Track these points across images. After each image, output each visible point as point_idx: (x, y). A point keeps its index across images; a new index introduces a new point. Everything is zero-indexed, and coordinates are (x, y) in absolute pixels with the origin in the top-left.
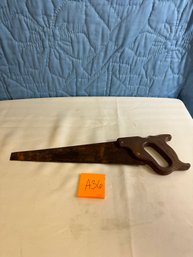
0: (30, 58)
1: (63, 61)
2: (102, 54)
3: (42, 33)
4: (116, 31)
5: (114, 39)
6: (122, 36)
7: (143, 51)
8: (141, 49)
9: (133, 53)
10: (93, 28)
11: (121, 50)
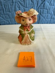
0: (8, 7)
2: (36, 5)
7: (53, 3)
8: (52, 2)
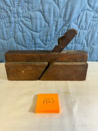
1: (25, 34)
3: (8, 11)
4: (64, 10)
5: (63, 16)
6: (68, 13)
9: (77, 27)
10: (46, 7)
11: (68, 25)
